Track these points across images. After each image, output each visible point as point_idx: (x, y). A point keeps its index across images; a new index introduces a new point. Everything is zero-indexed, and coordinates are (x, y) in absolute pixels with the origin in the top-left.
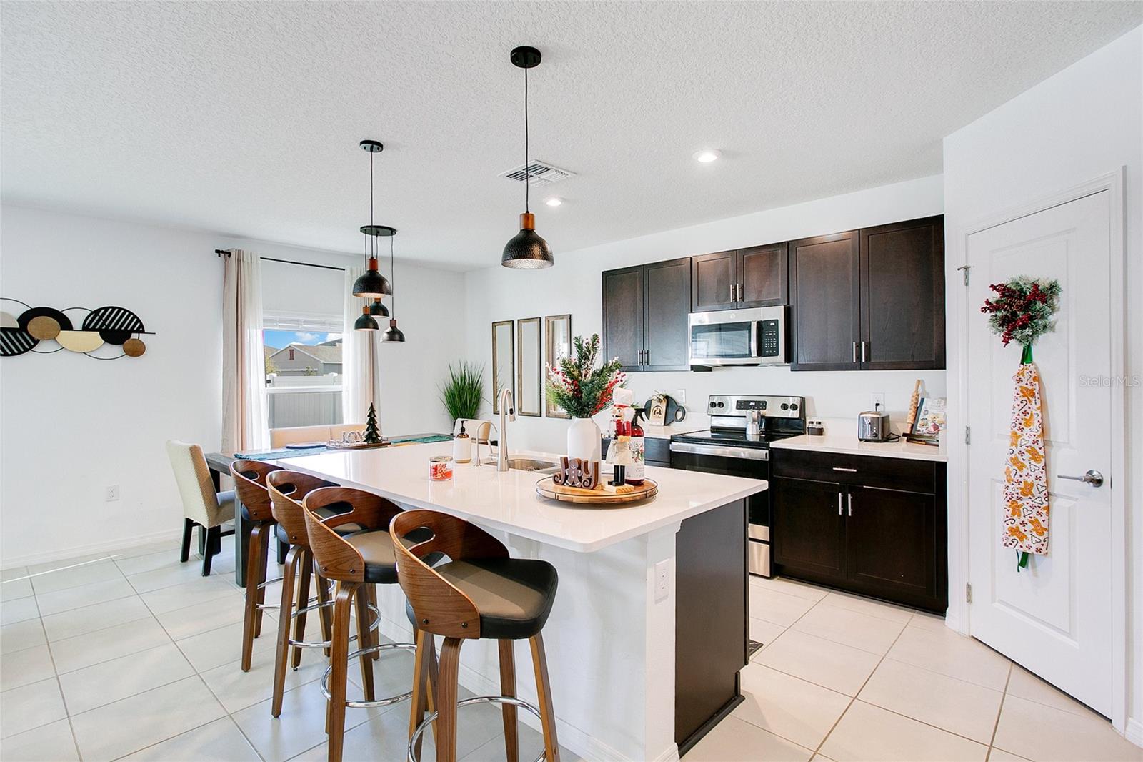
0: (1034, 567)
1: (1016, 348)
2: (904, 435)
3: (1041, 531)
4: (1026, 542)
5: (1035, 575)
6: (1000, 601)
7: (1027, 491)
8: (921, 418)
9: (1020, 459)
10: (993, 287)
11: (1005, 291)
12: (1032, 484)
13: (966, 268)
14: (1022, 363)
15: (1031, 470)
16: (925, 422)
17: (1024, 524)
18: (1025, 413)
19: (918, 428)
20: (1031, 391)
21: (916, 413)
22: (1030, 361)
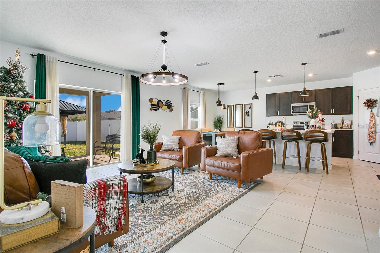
0: (373, 145)
1: (370, 110)
2: (340, 127)
3: (374, 138)
4: (372, 141)
5: (373, 146)
6: (366, 152)
7: (372, 132)
8: (344, 124)
9: (371, 127)
10: (365, 100)
11: (368, 101)
13: (358, 96)
14: (371, 112)
15: (373, 129)
17: (371, 138)
18: (372, 120)
19: (343, 126)
20: (373, 117)
21: (343, 123)
22: (372, 112)
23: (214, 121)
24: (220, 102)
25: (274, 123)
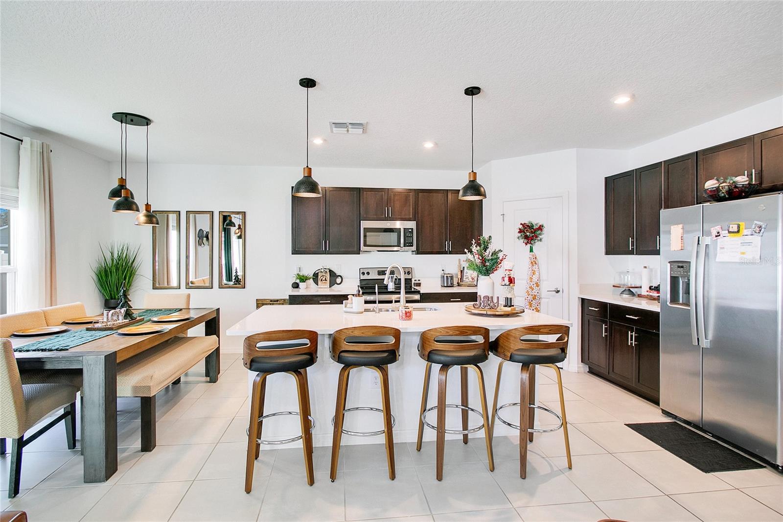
1: (528, 247)
2: (457, 283)
7: (534, 298)
8: (465, 275)
9: (533, 286)
10: (521, 224)
11: (526, 226)
12: (536, 296)
13: (503, 215)
14: (530, 252)
16: (467, 277)
18: (533, 270)
20: (534, 262)
21: (461, 273)
22: (533, 252)
23: (95, 266)
24: (127, 193)
25: (310, 273)
